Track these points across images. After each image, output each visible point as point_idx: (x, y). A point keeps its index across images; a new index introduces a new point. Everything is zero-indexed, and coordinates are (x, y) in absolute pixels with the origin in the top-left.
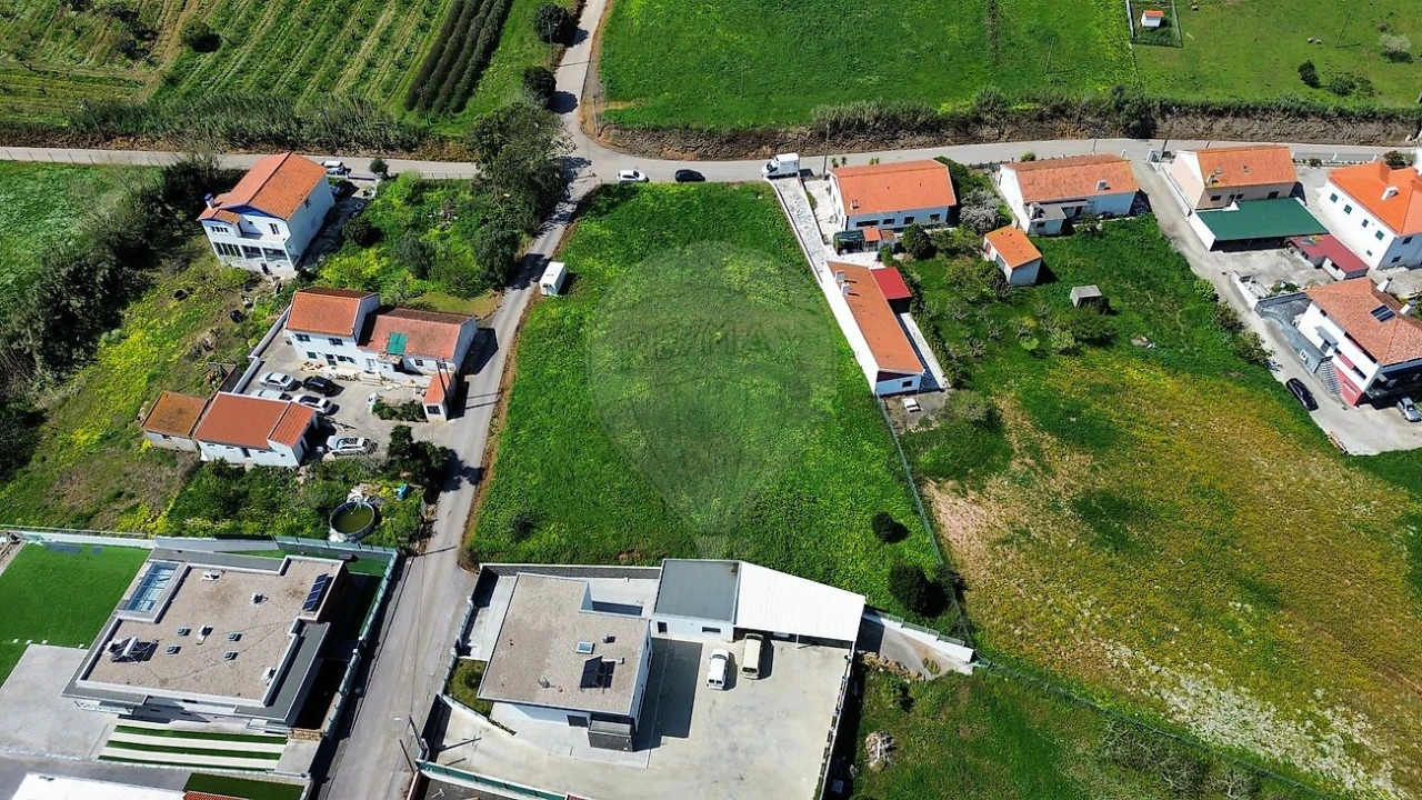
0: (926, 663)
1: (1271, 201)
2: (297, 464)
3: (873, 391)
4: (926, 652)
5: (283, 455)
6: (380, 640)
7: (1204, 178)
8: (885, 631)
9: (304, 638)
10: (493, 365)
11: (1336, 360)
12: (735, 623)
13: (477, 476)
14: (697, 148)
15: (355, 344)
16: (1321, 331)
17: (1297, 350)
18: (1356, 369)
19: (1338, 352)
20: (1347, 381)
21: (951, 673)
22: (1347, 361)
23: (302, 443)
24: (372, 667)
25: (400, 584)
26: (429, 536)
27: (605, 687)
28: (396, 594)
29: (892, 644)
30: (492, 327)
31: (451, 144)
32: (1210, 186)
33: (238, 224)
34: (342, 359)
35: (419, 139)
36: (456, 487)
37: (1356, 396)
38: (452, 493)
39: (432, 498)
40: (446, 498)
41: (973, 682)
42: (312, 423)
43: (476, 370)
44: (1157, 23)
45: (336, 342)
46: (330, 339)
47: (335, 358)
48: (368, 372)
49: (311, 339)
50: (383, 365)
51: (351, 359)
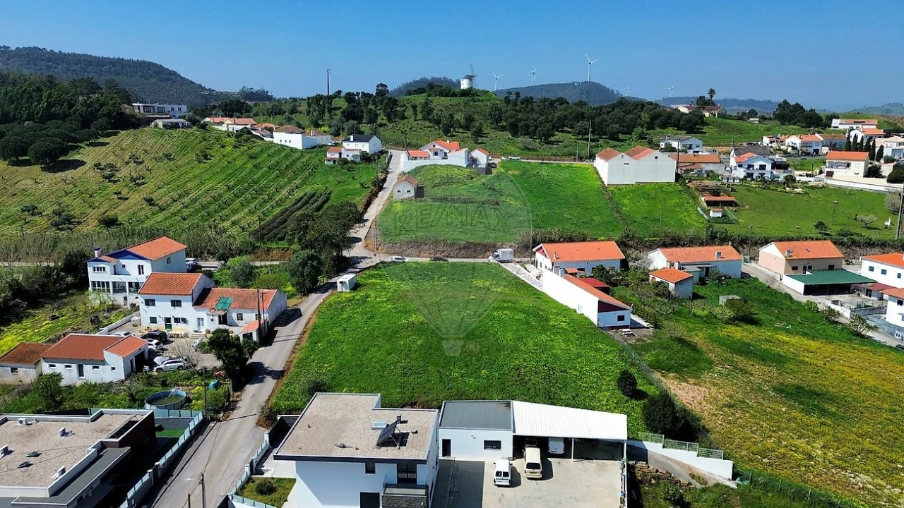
0: (693, 476)
1: (831, 272)
2: (123, 378)
3: (596, 323)
4: (691, 470)
5: (114, 368)
6: (175, 473)
7: (783, 254)
8: (649, 453)
9: (102, 456)
10: (297, 322)
12: (514, 431)
13: (278, 375)
14: (444, 252)
15: (191, 304)
17: (892, 334)
21: (717, 485)
23: (131, 361)
24: (163, 490)
25: (201, 438)
26: (233, 409)
27: (401, 445)
28: (196, 444)
29: (657, 461)
30: (299, 307)
31: (275, 252)
32: (789, 258)
33: (114, 266)
34: (177, 320)
35: (253, 249)
36: (261, 381)
38: (256, 385)
39: (239, 387)
40: (250, 389)
41: (740, 493)
42: (143, 353)
43: (285, 323)
44: (720, 215)
45: (176, 303)
46: (172, 301)
47: (172, 320)
48: (196, 331)
49: (156, 303)
50: (211, 317)
51: (184, 321)
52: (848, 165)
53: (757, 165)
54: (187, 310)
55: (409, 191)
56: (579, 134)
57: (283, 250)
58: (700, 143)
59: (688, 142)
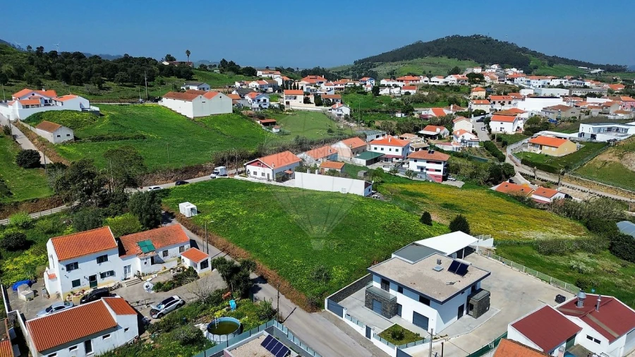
1: (364, 152)
2: (138, 334)
3: (363, 195)
5: (126, 330)
7: (349, 146)
11: (428, 172)
15: (117, 255)
16: (418, 167)
18: (436, 170)
19: (427, 170)
20: (436, 176)
22: (432, 170)
32: (352, 148)
34: (103, 276)
37: (441, 179)
44: (279, 131)
45: (102, 259)
46: (97, 258)
47: (98, 278)
48: (125, 279)
49: (79, 265)
50: (145, 261)
51: (112, 273)
52: (295, 98)
53: (262, 100)
54: (115, 262)
55: (68, 135)
56: (120, 82)
57: (33, 202)
58: (209, 86)
59: (202, 86)
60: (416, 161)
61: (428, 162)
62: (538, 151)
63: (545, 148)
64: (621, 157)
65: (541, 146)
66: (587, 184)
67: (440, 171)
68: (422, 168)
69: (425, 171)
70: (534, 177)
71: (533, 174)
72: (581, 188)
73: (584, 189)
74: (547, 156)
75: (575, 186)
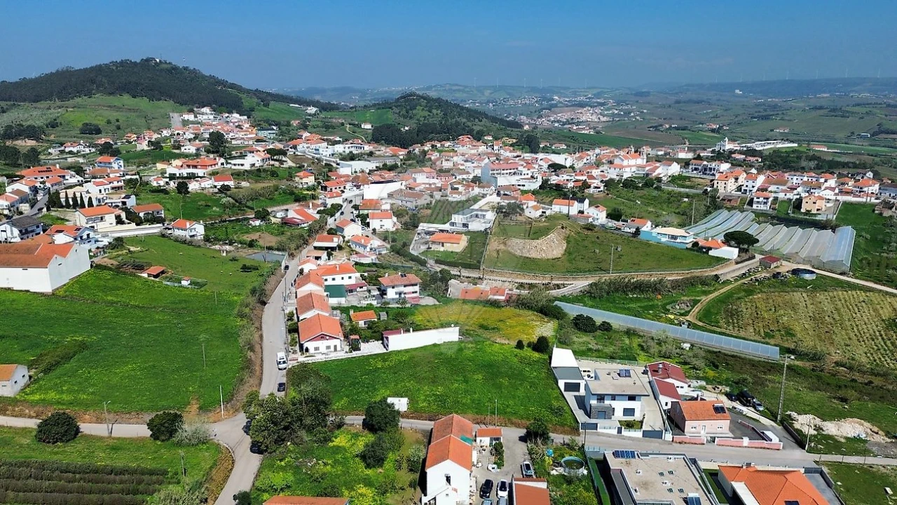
20: (413, 298)
22: (409, 293)
37: (418, 299)
52: (101, 219)
53: (85, 236)
60: (393, 287)
61: (405, 286)
62: (442, 249)
63: (447, 245)
64: (505, 244)
65: (443, 244)
66: (502, 275)
67: (416, 292)
68: (400, 294)
69: (403, 296)
70: (460, 276)
71: (459, 274)
72: (501, 279)
73: (505, 279)
74: (452, 252)
75: (496, 278)
